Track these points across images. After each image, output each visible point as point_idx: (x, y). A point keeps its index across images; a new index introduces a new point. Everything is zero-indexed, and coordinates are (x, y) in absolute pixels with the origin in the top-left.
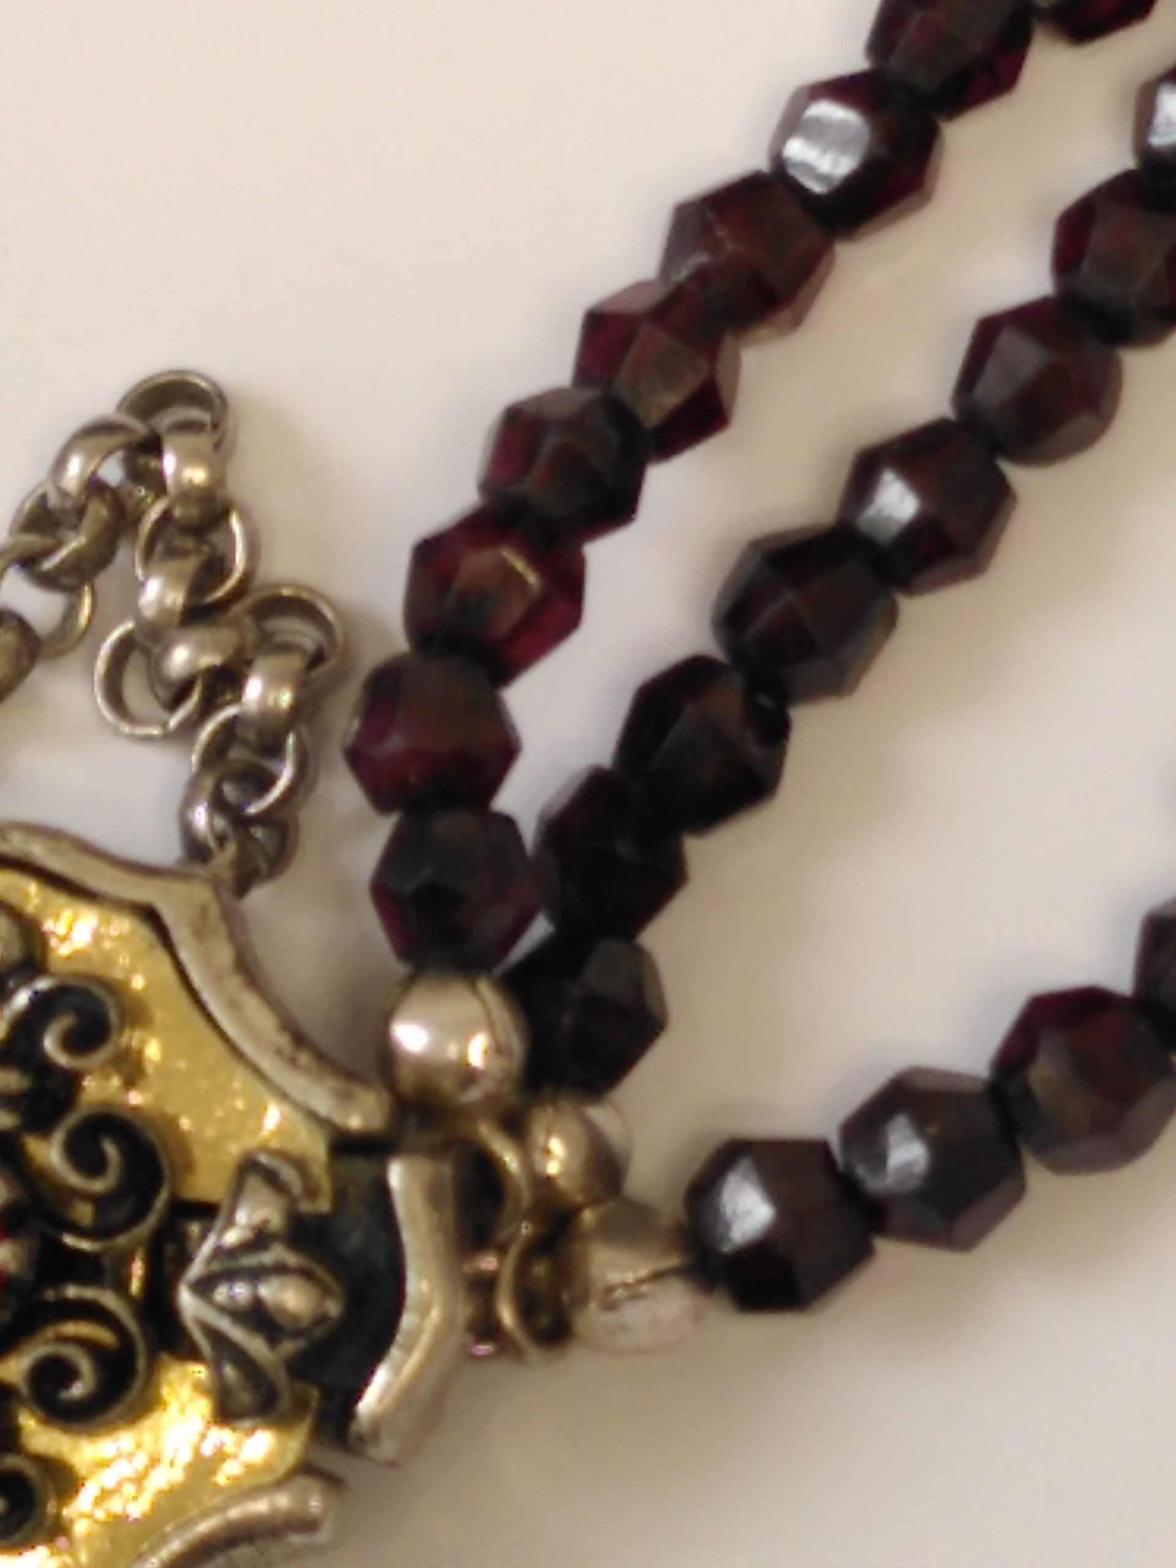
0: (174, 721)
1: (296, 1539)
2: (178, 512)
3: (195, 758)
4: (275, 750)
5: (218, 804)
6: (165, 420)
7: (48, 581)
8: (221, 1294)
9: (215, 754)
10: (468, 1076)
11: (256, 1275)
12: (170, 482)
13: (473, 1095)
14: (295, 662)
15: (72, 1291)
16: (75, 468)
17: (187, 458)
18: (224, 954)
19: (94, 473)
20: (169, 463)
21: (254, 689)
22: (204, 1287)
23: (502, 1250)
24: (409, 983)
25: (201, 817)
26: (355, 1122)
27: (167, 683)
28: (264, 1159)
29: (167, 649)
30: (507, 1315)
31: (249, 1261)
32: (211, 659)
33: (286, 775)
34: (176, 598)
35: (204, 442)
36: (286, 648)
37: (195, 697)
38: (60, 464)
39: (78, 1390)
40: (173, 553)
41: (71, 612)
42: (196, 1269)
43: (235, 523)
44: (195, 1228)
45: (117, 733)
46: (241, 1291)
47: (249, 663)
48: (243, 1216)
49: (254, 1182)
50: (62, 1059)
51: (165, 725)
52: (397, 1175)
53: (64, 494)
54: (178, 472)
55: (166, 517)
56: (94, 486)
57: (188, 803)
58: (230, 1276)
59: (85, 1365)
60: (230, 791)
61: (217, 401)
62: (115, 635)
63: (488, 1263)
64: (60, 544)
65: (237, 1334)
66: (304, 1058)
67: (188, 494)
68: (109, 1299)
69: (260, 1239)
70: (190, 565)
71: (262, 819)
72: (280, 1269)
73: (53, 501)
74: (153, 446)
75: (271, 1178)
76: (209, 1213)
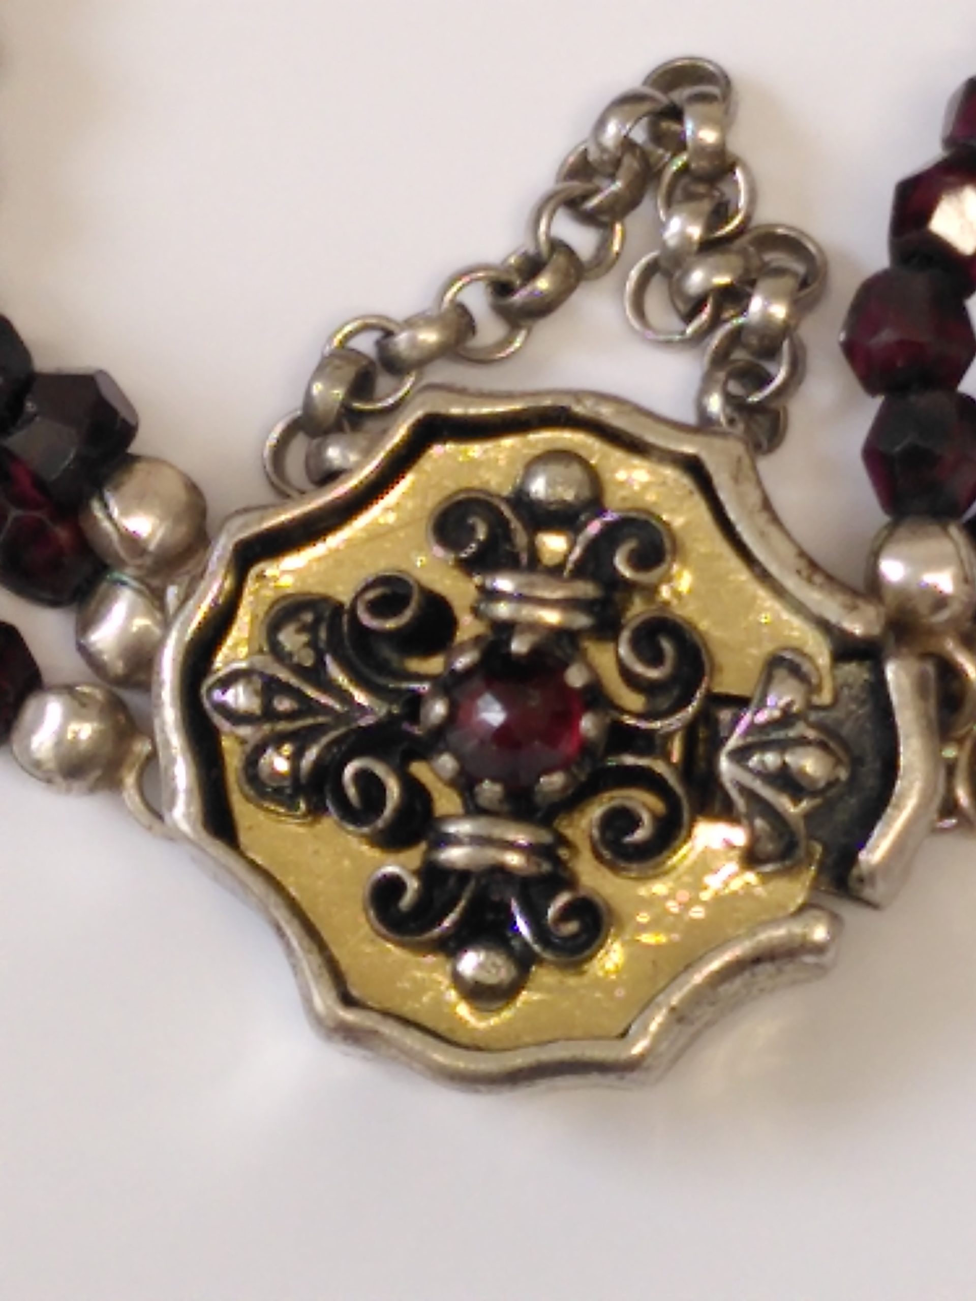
0: (690, 330)
1: (809, 959)
2: (693, 165)
3: (707, 359)
4: (771, 351)
5: (727, 396)
6: (679, 95)
7: (589, 218)
8: (754, 761)
9: (720, 359)
10: (940, 601)
11: (783, 746)
12: (690, 143)
13: (943, 616)
14: (788, 283)
15: (630, 760)
16: (612, 130)
17: (704, 122)
18: (754, 498)
19: (626, 137)
20: (689, 126)
21: (756, 304)
22: (741, 755)
23: (960, 742)
24: (892, 529)
25: (715, 404)
26: (857, 629)
27: (686, 298)
28: (788, 655)
29: (687, 272)
30: (962, 795)
31: (779, 735)
32: (723, 280)
34: (696, 232)
35: (714, 109)
36: (780, 272)
37: (707, 310)
38: (601, 124)
39: (640, 835)
40: (690, 197)
41: (605, 244)
42: (733, 742)
43: (739, 174)
44: (725, 715)
45: (644, 339)
46: (771, 759)
47: (753, 283)
48: (770, 701)
49: (781, 673)
50: (627, 574)
51: (683, 333)
52: (891, 671)
53: (603, 149)
54: (694, 133)
55: (685, 169)
56: (627, 144)
57: (704, 392)
58: (764, 746)
59: (646, 817)
61: (723, 82)
62: (644, 261)
63: (950, 752)
64: (596, 191)
65: (767, 793)
66: (818, 579)
67: (702, 150)
68: (659, 767)
69: (787, 718)
70: (706, 206)
71: (760, 408)
72: (802, 742)
73: (593, 155)
74: (675, 114)
75: (795, 671)
76: (741, 702)
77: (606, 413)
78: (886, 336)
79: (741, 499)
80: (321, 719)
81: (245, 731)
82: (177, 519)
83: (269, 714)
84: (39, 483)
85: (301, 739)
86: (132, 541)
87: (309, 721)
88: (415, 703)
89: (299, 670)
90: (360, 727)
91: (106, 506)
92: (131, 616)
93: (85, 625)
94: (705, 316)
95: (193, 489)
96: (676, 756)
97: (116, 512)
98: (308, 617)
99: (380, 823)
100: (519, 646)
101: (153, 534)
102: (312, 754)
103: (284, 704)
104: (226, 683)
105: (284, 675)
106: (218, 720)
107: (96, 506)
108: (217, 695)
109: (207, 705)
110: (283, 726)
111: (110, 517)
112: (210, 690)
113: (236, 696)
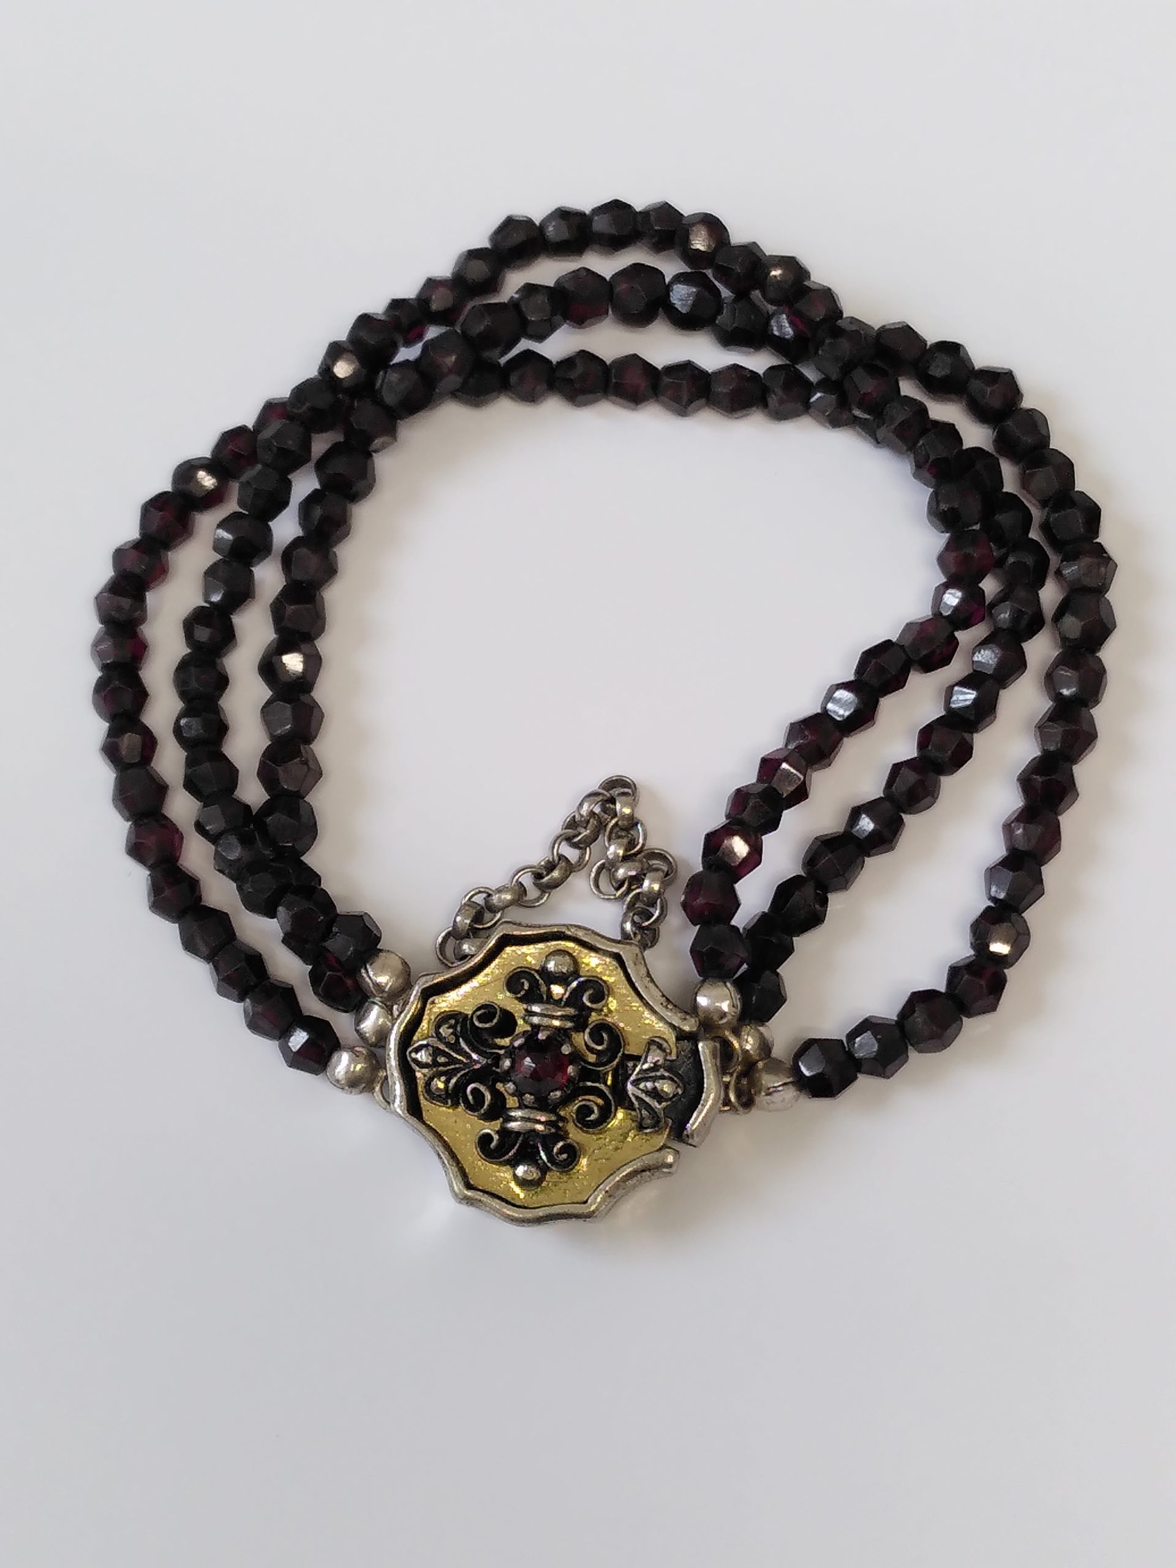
0: (618, 894)
1: (665, 1170)
2: (620, 823)
3: (625, 907)
4: (653, 904)
5: (634, 923)
6: (615, 792)
7: (575, 846)
8: (642, 1086)
9: (631, 906)
10: (723, 1015)
11: (654, 1079)
12: (618, 813)
13: (724, 1021)
14: (660, 874)
15: (589, 1084)
16: (586, 808)
17: (623, 805)
18: (643, 971)
19: (592, 811)
20: (618, 806)
21: (646, 883)
22: (636, 1083)
23: (731, 1075)
24: (703, 982)
25: (628, 926)
26: (687, 1028)
27: (617, 881)
28: (657, 1040)
29: (617, 870)
30: (733, 1098)
31: (653, 1074)
32: (633, 873)
33: (657, 914)
34: (621, 852)
35: (630, 799)
36: (657, 870)
37: (626, 886)
38: (581, 805)
39: (593, 1117)
40: (619, 837)
41: (582, 857)
42: (632, 1078)
43: (639, 826)
44: (630, 1064)
45: (599, 897)
46: (649, 1085)
47: (645, 875)
48: (649, 1059)
49: (653, 1047)
50: (589, 1004)
51: (615, 895)
52: (700, 1045)
53: (582, 816)
54: (621, 809)
55: (616, 824)
56: (592, 814)
57: (623, 922)
58: (646, 1079)
59: (596, 1109)
60: (636, 918)
61: (633, 786)
62: (599, 864)
63: (727, 1079)
64: (580, 834)
65: (647, 1099)
66: (670, 1006)
67: (624, 817)
68: (602, 1087)
69: (656, 1067)
70: (625, 841)
71: (647, 927)
72: (663, 1077)
73: (578, 818)
74: (613, 801)
75: (660, 1047)
76: (637, 1059)
77: (580, 934)
78: (700, 901)
79: (637, 972)
80: (457, 1066)
81: (425, 1071)
82: (398, 977)
83: (435, 1064)
84: (338, 961)
85: (449, 1075)
86: (378, 985)
87: (453, 1067)
88: (497, 1059)
89: (448, 1044)
90: (474, 1069)
91: (367, 972)
92: (378, 1018)
93: (358, 1022)
94: (624, 888)
95: (405, 963)
96: (609, 1082)
97: (371, 973)
98: (453, 1022)
99: (482, 1111)
100: (541, 1036)
101: (387, 984)
102: (453, 1081)
103: (442, 1060)
104: (417, 1050)
105: (442, 1047)
106: (414, 1066)
107: (363, 971)
108: (413, 1055)
109: (409, 1059)
110: (441, 1068)
111: (369, 976)
112: (410, 1053)
113: (421, 1056)
